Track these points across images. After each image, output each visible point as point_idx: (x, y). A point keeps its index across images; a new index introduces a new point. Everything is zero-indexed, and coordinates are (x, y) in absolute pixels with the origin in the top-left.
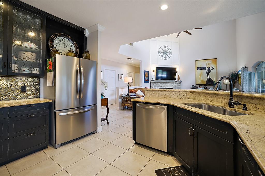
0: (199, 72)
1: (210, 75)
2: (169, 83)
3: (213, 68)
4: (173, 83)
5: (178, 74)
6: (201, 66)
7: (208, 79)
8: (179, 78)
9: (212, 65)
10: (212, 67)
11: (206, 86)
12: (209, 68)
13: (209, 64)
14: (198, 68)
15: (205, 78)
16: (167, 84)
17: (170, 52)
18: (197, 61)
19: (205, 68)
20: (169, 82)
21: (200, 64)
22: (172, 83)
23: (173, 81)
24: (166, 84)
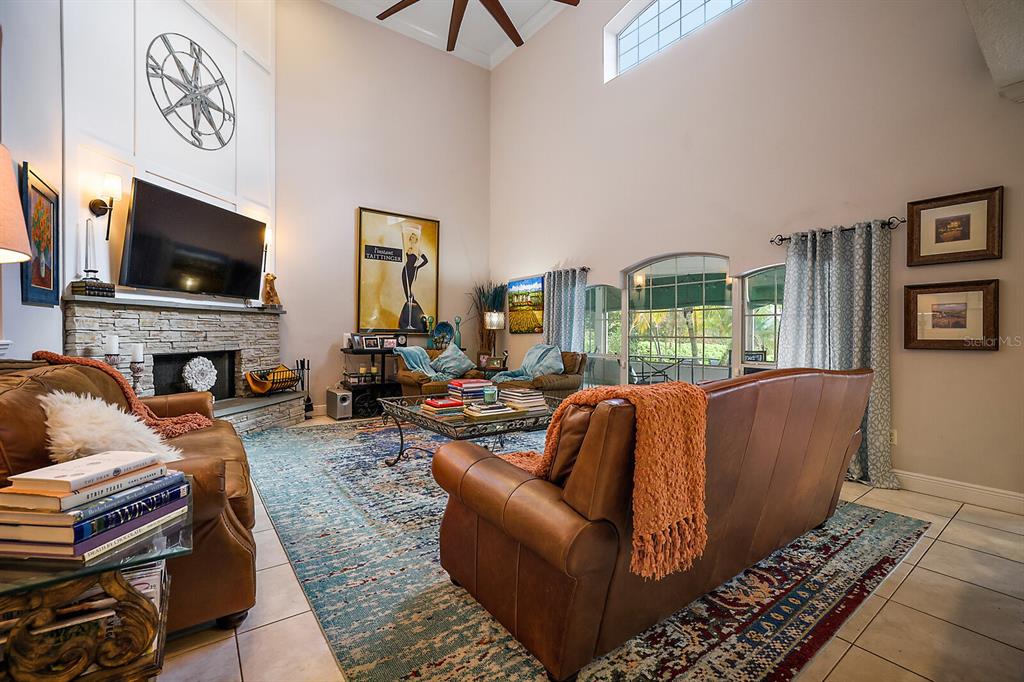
0: (371, 266)
1: (415, 288)
2: (223, 318)
3: (426, 261)
4: (245, 318)
5: (268, 266)
6: (381, 241)
7: (406, 305)
8: (272, 288)
9: (423, 248)
10: (423, 257)
11: (405, 336)
12: (412, 258)
13: (412, 238)
14: (371, 251)
15: (396, 301)
16: (210, 322)
17: (229, 108)
18: (363, 213)
19: (396, 254)
21: (376, 233)
22: (238, 318)
23: (239, 305)
24: (205, 322)
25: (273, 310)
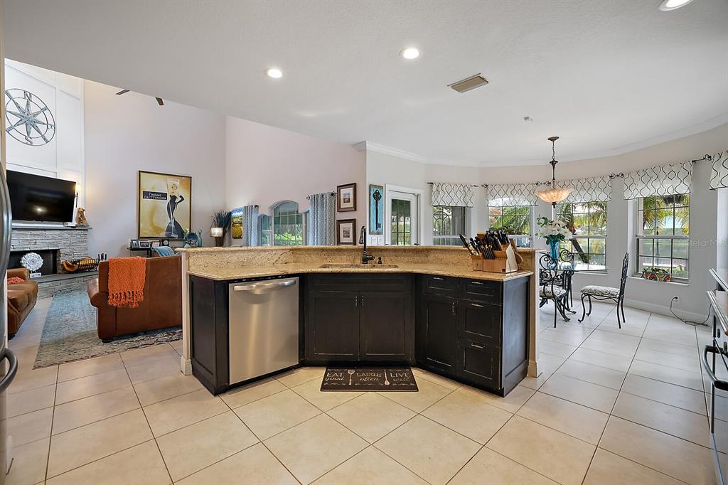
0: (146, 203)
2: (47, 233)
3: (183, 199)
4: (63, 232)
5: (79, 204)
6: (153, 189)
7: (170, 223)
8: (82, 216)
10: (181, 197)
11: (168, 240)
13: (174, 187)
14: (147, 195)
15: (164, 222)
16: (38, 235)
17: (51, 122)
18: (141, 174)
19: (164, 196)
20: (45, 230)
21: (150, 184)
22: (59, 232)
23: (60, 226)
24: (35, 235)
25: (83, 227)
